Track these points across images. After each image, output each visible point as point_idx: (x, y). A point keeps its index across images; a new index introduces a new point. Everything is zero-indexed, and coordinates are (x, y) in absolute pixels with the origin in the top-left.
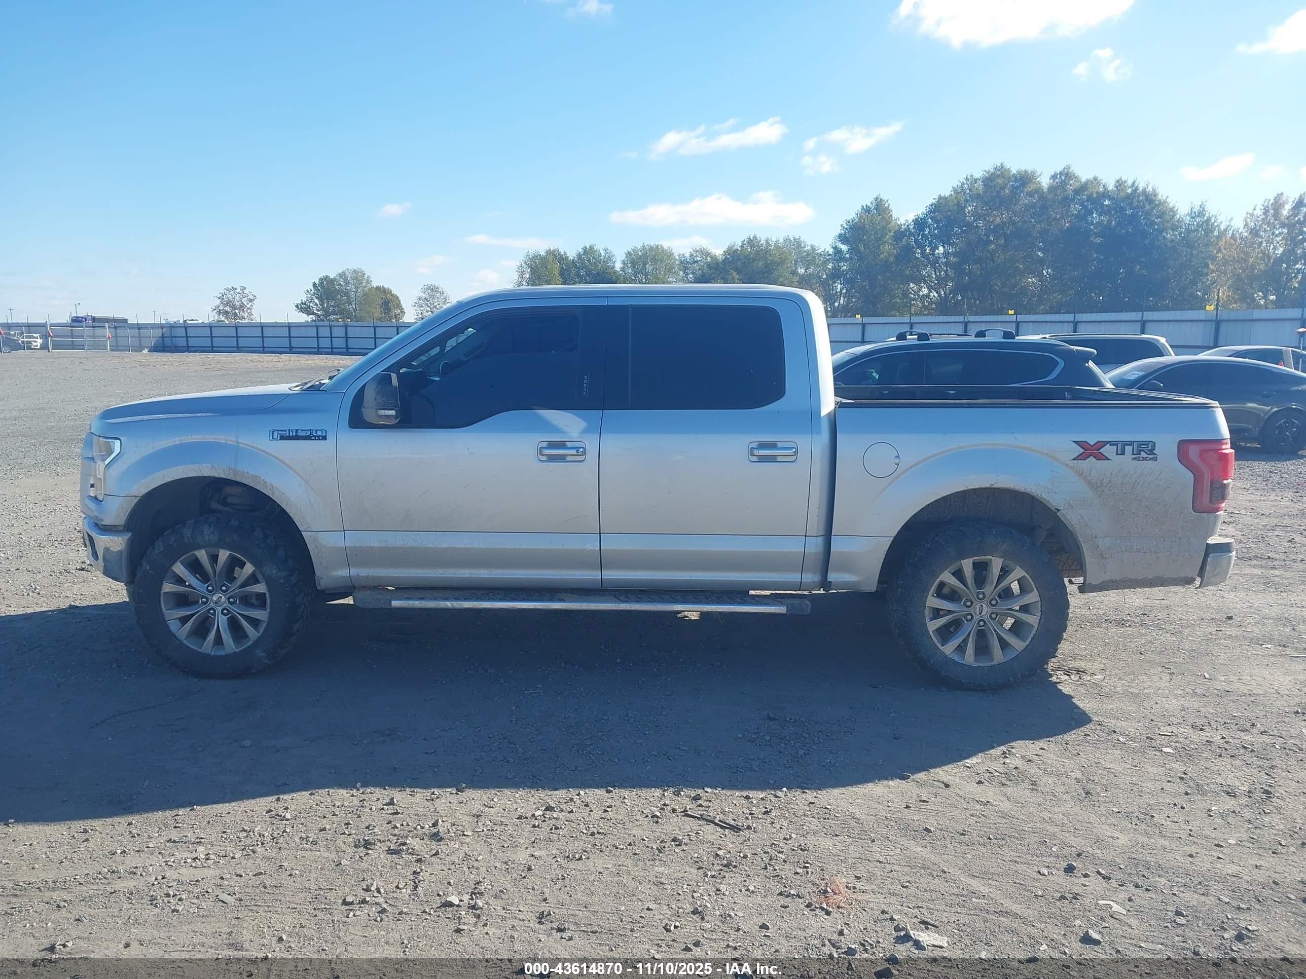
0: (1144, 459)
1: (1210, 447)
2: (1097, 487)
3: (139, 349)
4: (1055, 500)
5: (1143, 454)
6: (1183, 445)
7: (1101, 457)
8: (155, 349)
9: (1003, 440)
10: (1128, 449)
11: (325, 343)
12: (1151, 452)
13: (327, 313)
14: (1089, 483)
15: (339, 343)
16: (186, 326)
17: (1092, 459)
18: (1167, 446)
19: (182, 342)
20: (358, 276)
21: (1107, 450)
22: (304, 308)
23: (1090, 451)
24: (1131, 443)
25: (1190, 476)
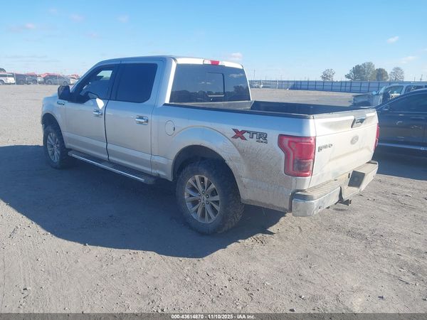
0: (262, 142)
1: (296, 140)
2: (241, 152)
3: (285, 89)
4: (224, 155)
5: (261, 139)
6: (281, 137)
7: (243, 138)
8: (291, 89)
9: (207, 124)
10: (255, 135)
11: (343, 88)
12: (265, 138)
13: (355, 78)
14: (238, 150)
15: (348, 88)
16: (308, 82)
17: (239, 138)
18: (273, 136)
19: (299, 87)
20: (370, 65)
21: (246, 135)
22: (348, 76)
23: (239, 134)
24: (256, 133)
25: (283, 155)
